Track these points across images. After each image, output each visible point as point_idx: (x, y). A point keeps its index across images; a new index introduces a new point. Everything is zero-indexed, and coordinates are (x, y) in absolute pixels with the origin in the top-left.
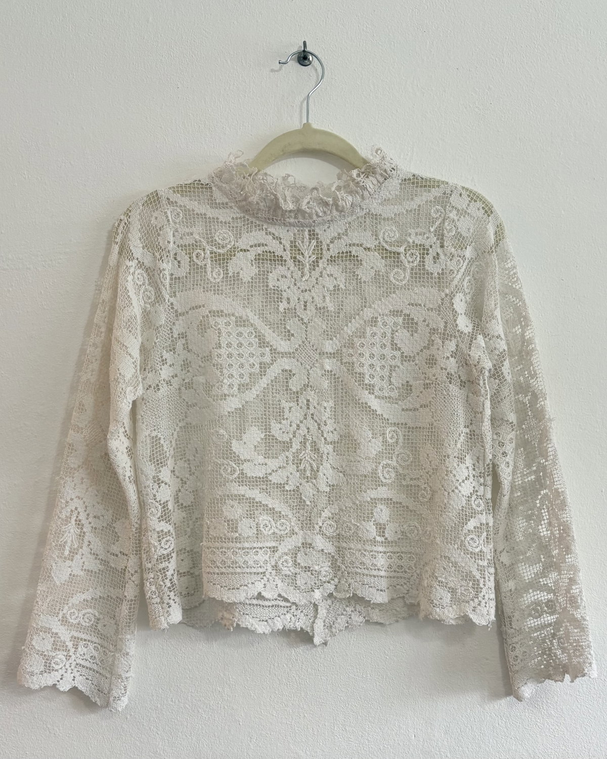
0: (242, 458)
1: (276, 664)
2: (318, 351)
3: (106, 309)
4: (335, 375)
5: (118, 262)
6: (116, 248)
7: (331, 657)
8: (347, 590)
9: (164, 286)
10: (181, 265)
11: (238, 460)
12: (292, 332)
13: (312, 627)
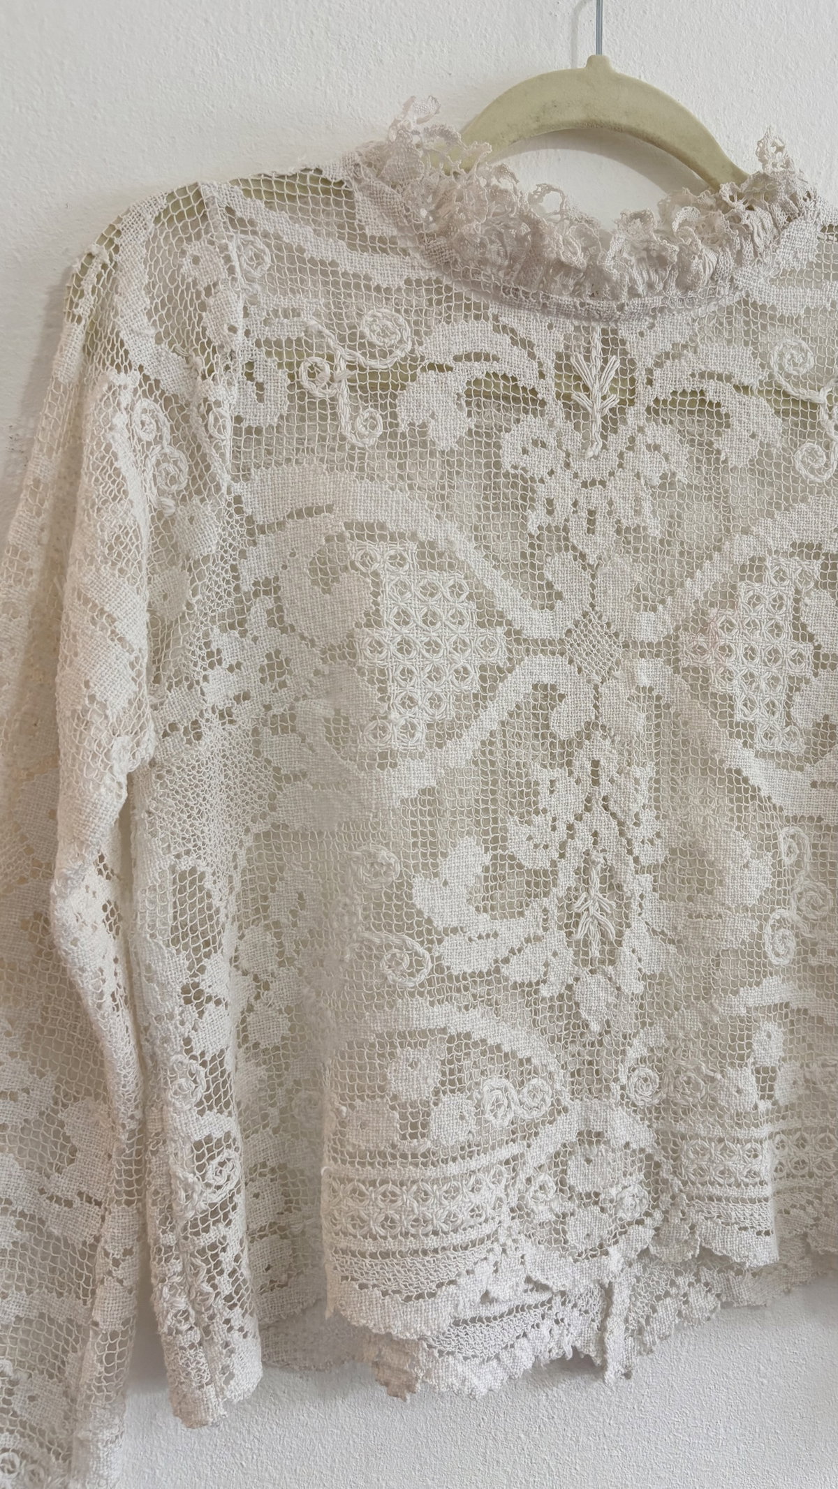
0: (438, 924)
1: (500, 1436)
2: (622, 638)
3: (47, 505)
4: (659, 698)
5: (82, 375)
6: (75, 335)
7: (635, 1398)
8: (686, 1241)
9: (217, 448)
10: (266, 394)
11: (429, 932)
12: (557, 587)
13: (601, 1343)
